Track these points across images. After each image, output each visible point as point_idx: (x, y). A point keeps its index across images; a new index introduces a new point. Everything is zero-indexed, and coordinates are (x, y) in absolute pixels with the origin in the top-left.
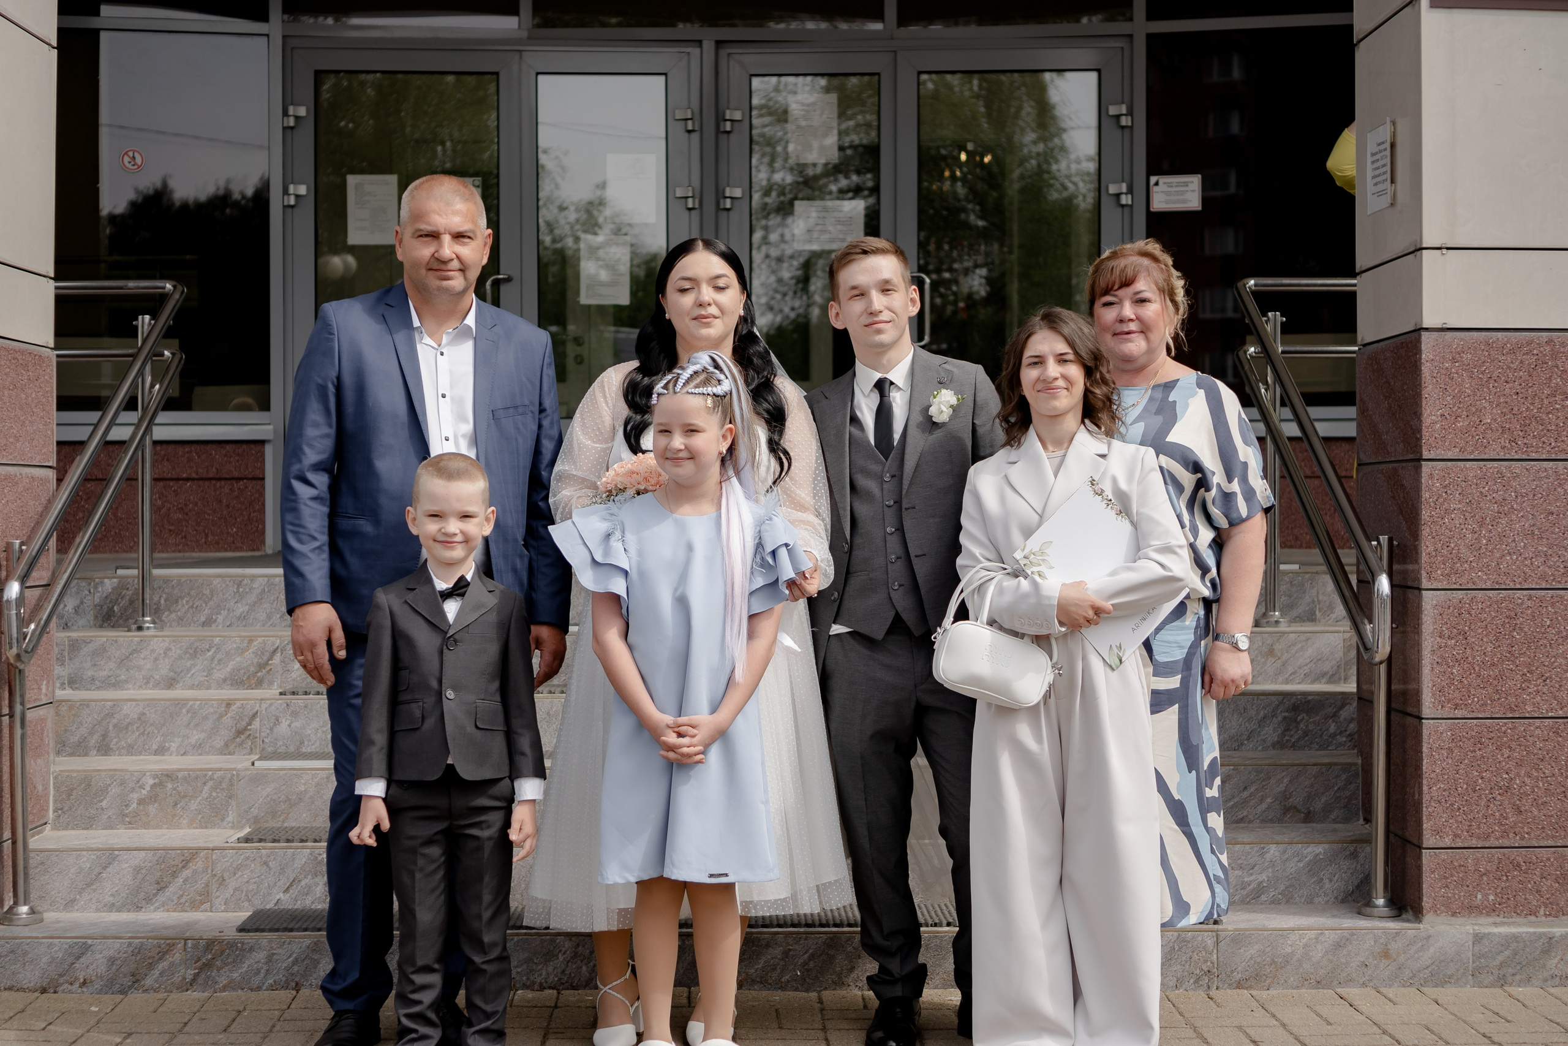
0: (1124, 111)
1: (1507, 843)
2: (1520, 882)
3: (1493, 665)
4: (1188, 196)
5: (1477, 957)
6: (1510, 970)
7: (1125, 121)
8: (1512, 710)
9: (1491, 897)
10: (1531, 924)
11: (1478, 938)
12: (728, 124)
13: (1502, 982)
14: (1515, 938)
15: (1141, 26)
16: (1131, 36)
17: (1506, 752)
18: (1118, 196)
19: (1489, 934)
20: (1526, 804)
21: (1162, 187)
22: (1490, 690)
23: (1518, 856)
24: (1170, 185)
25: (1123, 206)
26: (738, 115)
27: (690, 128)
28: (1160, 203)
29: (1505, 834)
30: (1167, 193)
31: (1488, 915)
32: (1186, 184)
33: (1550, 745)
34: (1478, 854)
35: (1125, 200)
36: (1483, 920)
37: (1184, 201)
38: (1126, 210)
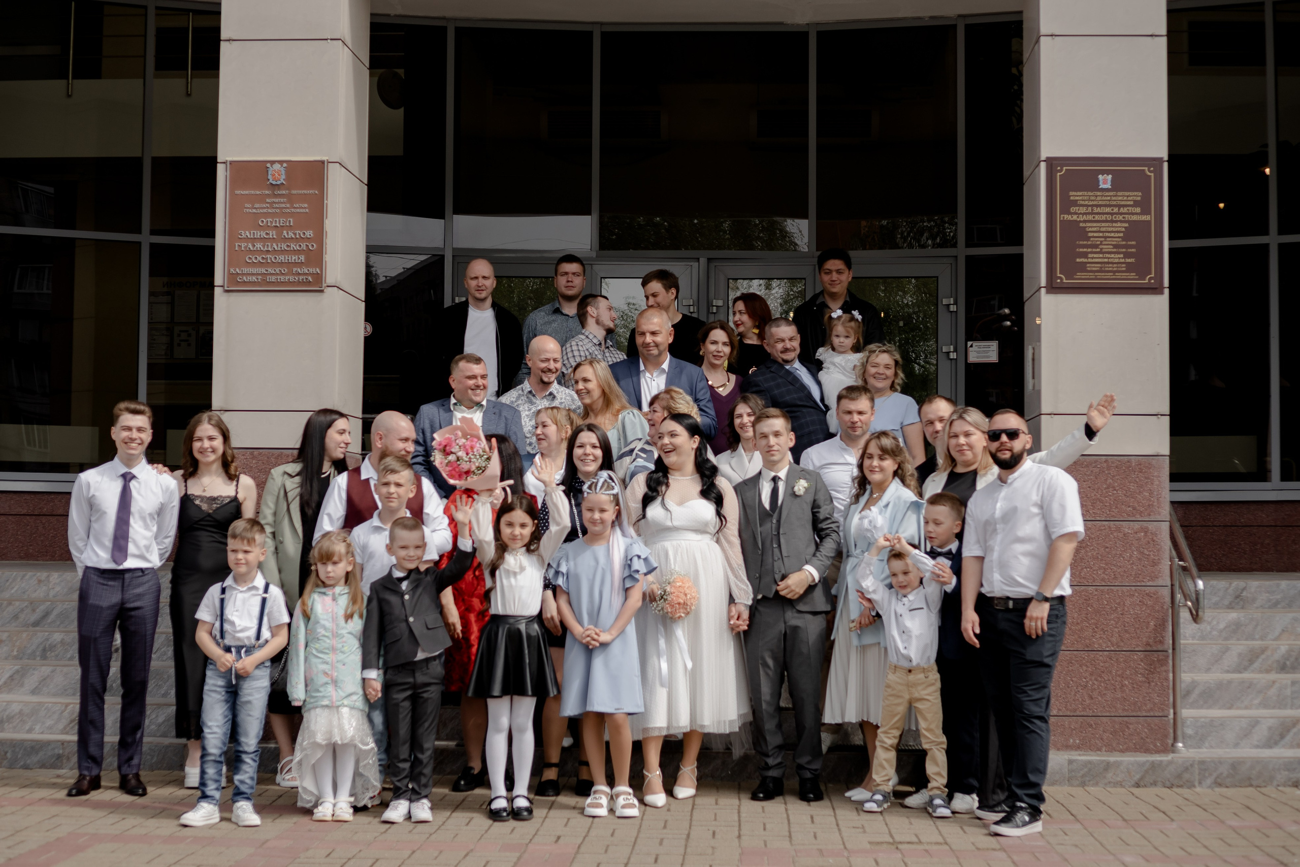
0: (952, 303)
1: (1085, 714)
2: (1092, 734)
3: (1078, 624)
4: (990, 354)
5: (1070, 771)
6: (1088, 779)
7: (953, 308)
8: (1087, 647)
9: (1078, 741)
10: (1098, 755)
11: (1070, 762)
12: (715, 308)
13: (1083, 784)
14: (1090, 762)
15: (962, 251)
16: (956, 257)
17: (1085, 668)
18: (948, 353)
19: (1077, 760)
20: (1095, 694)
21: (974, 348)
22: (1076, 636)
23: (1091, 721)
24: (979, 347)
25: (951, 359)
26: (720, 303)
27: (692, 311)
28: (973, 357)
29: (1084, 709)
30: (978, 352)
31: (1076, 750)
32: (989, 347)
33: (1107, 665)
34: (1070, 719)
35: (953, 356)
36: (1073, 753)
37: (988, 357)
38: (953, 362)
